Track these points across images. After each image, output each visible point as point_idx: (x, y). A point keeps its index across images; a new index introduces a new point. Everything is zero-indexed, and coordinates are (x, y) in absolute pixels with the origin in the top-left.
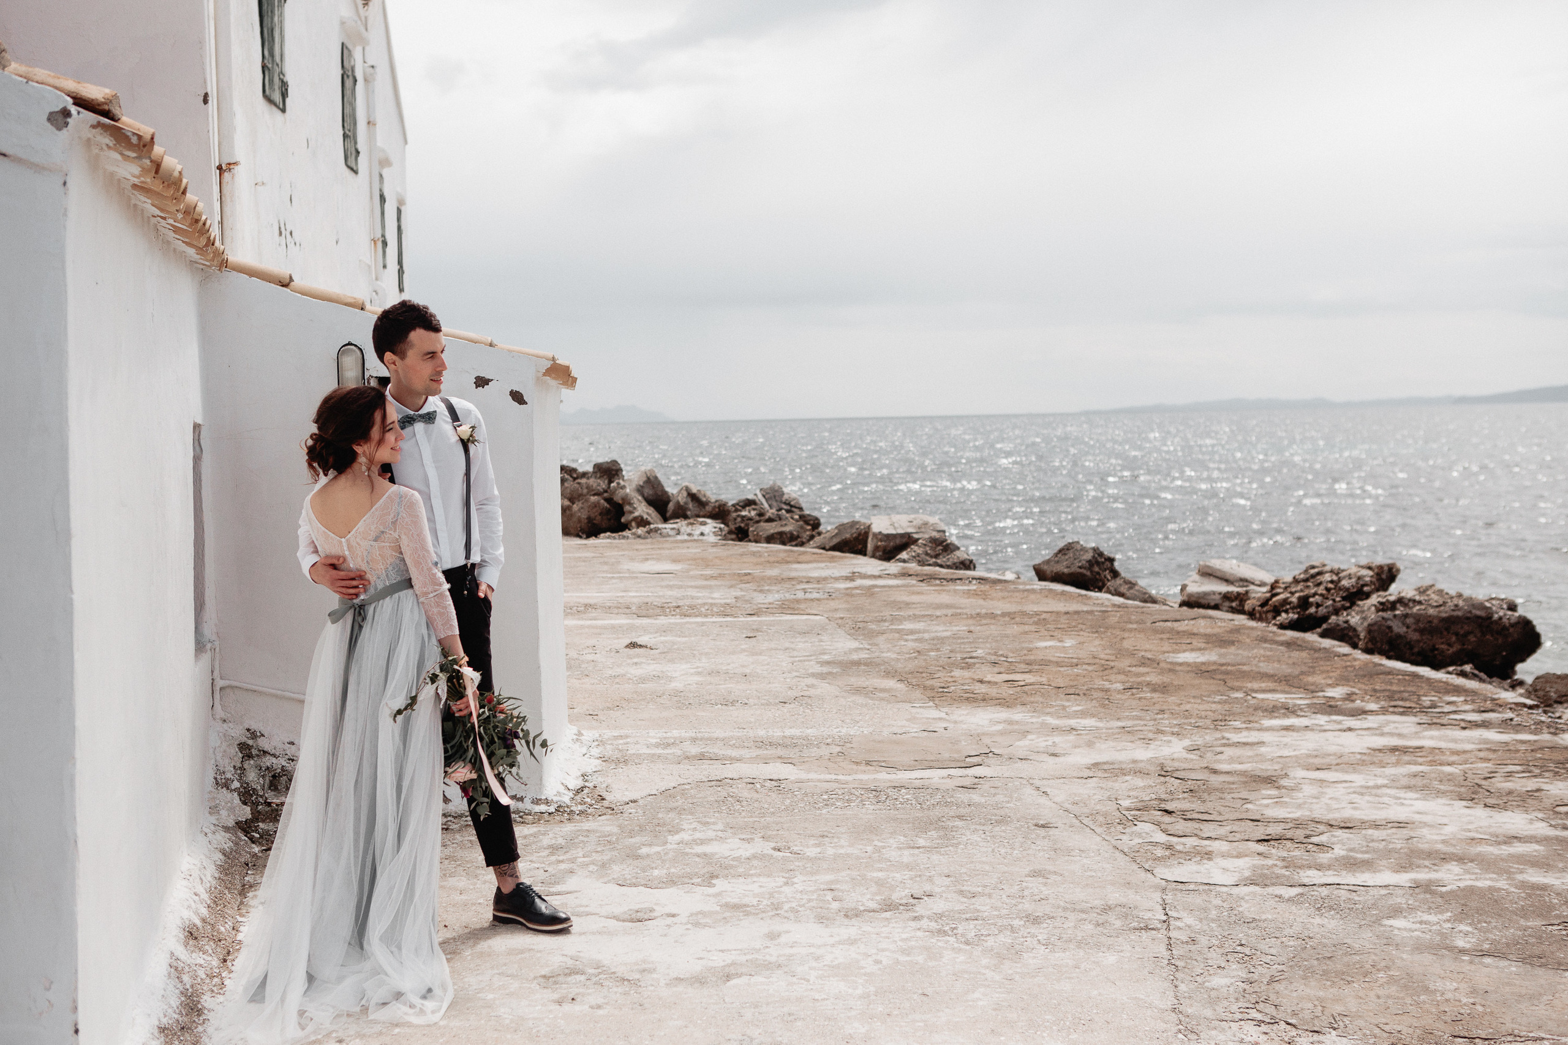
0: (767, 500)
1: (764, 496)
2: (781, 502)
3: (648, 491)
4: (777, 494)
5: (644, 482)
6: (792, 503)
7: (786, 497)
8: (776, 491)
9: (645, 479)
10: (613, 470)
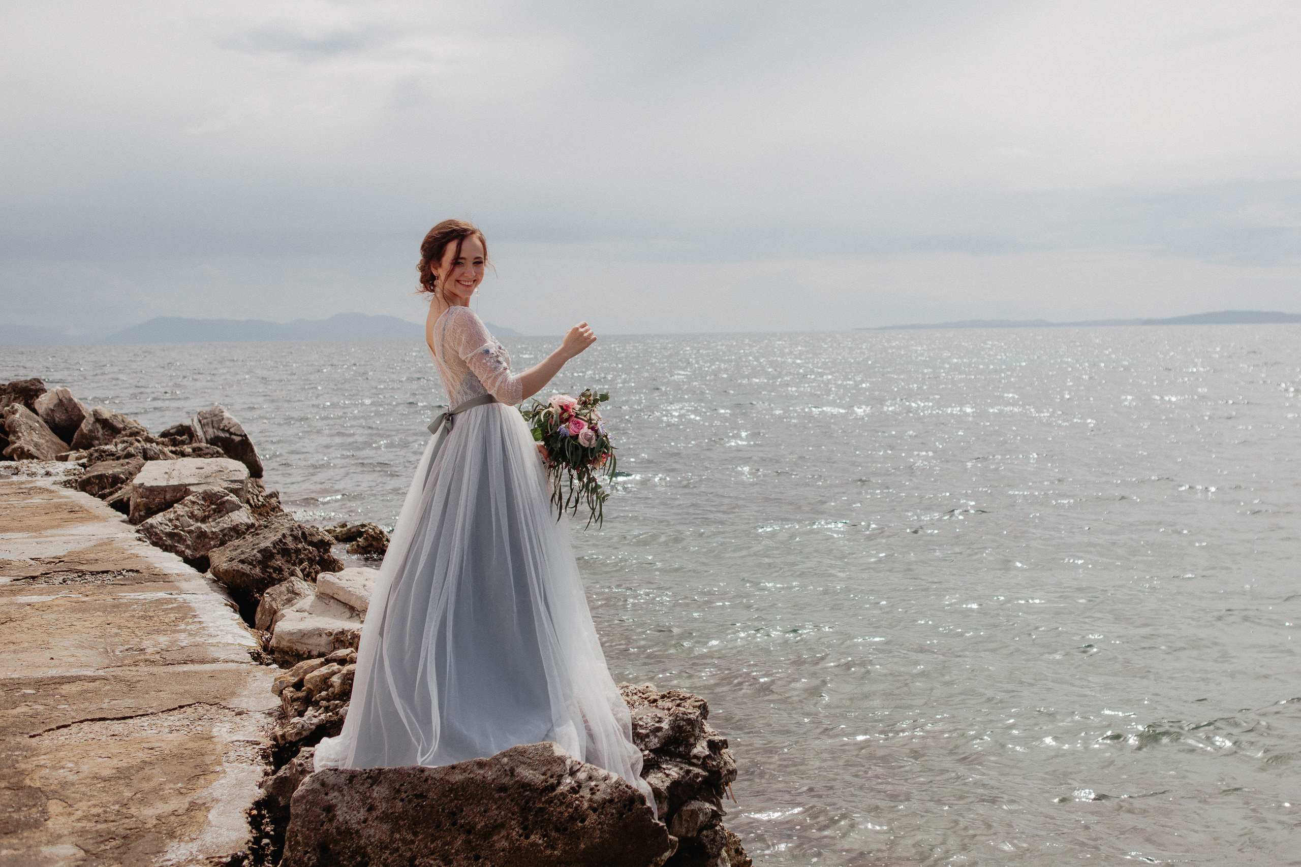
0: (203, 426)
1: (200, 421)
2: (219, 429)
3: (59, 416)
4: (215, 419)
5: (55, 406)
6: (232, 430)
7: (225, 422)
8: (215, 415)
9: (56, 401)
10: (30, 390)
